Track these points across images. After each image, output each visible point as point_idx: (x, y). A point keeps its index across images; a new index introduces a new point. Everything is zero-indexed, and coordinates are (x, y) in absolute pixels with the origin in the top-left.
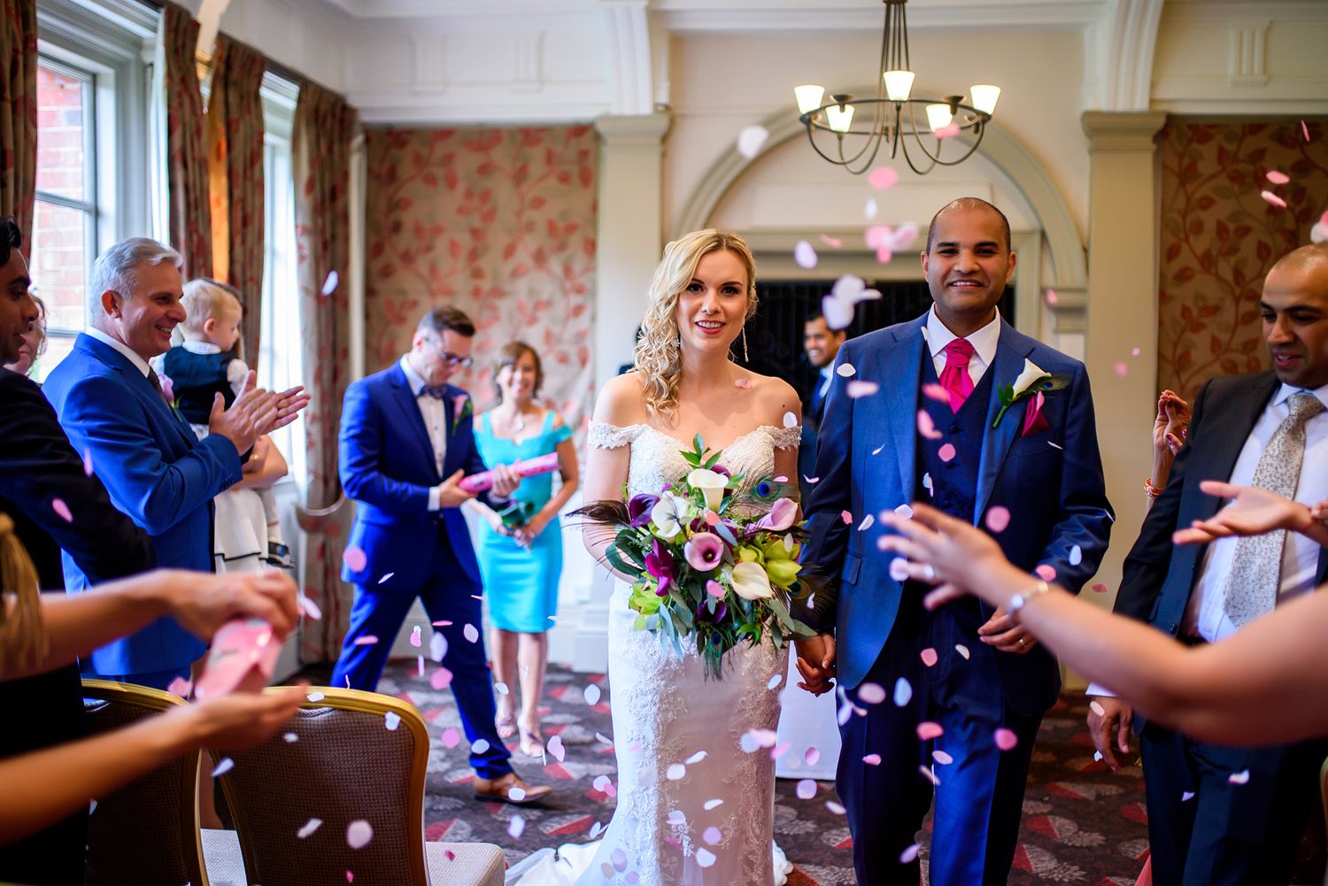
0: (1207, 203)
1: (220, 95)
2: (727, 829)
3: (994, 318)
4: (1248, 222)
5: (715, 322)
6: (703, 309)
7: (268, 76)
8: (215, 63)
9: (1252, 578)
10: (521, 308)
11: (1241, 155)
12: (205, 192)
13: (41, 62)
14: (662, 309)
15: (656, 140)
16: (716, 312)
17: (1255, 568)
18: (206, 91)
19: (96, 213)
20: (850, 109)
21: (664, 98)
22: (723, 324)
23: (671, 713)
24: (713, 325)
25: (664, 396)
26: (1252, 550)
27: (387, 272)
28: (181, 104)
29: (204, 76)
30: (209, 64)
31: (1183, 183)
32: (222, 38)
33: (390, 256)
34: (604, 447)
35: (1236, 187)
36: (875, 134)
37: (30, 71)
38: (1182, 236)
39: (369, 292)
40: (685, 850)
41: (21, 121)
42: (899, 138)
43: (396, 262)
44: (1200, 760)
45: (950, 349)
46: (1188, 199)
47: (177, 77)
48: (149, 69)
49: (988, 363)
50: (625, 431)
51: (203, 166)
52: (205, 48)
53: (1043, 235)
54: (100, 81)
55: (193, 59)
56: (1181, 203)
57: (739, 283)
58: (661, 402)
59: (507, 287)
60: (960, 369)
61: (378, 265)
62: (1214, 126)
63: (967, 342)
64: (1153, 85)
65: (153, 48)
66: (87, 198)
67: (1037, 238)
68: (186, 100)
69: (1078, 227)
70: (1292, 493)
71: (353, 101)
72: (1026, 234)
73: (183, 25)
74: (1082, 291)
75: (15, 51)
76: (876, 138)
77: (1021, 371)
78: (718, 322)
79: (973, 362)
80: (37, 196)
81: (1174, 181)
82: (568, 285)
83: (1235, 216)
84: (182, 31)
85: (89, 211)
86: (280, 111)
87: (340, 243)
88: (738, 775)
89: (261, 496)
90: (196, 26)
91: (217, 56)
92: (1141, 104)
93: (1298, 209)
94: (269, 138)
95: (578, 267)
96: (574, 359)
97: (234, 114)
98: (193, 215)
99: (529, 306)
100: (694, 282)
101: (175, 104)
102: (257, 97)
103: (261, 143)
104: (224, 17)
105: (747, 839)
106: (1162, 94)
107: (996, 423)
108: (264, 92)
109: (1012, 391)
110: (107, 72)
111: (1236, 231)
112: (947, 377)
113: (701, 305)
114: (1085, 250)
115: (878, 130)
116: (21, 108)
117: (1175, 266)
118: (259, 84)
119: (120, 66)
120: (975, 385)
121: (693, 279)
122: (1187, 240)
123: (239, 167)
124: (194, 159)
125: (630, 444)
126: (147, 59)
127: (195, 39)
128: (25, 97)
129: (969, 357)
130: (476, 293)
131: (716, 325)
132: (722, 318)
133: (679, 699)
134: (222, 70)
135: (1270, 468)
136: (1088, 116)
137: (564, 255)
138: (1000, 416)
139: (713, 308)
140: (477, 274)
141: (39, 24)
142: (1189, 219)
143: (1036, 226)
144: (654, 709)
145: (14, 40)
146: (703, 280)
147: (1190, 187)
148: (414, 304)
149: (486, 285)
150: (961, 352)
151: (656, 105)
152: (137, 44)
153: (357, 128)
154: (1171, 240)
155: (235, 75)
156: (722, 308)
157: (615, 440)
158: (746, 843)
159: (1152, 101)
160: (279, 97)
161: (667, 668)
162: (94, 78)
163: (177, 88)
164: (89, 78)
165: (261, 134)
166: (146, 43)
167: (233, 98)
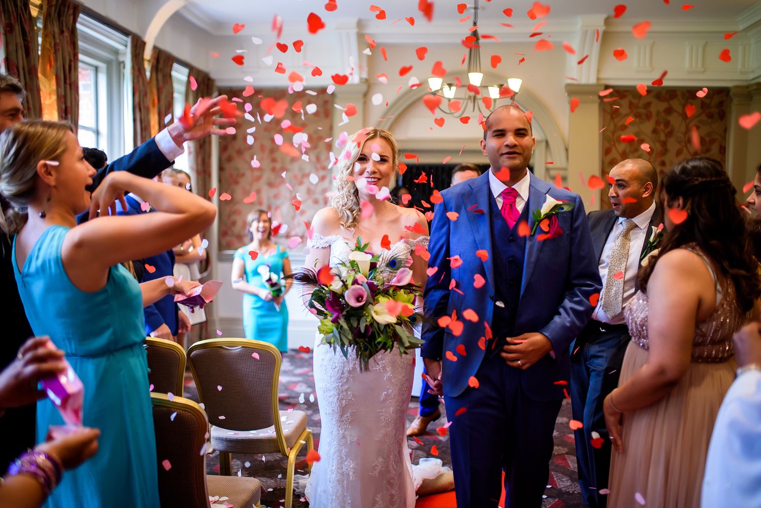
0: (624, 128)
1: (154, 75)
2: (376, 465)
3: (526, 174)
4: (643, 137)
5: (374, 178)
6: (367, 170)
7: (175, 66)
8: (152, 61)
9: (613, 295)
10: (295, 177)
11: (640, 105)
12: (149, 122)
13: (80, 64)
14: (344, 172)
15: (361, 96)
16: (374, 173)
17: (613, 291)
18: (148, 74)
19: (97, 133)
20: (454, 88)
21: (365, 75)
22: (379, 179)
23: (344, 401)
24: (373, 180)
25: (351, 220)
26: (612, 284)
27: (230, 159)
28: (138, 81)
29: (148, 67)
30: (149, 61)
31: (612, 118)
32: (155, 48)
33: (231, 151)
34: (316, 247)
35: (638, 120)
36: (465, 99)
37: (76, 68)
38: (613, 143)
39: (221, 169)
40: (351, 477)
41: (73, 92)
42: (476, 101)
43: (234, 154)
44: (590, 366)
45: (503, 194)
46: (615, 125)
47: (136, 68)
48: (122, 65)
49: (526, 200)
50: (328, 238)
51: (148, 110)
52: (148, 54)
53: (547, 143)
54: (99, 70)
55: (143, 59)
56: (612, 127)
57: (387, 157)
58: (348, 224)
59: (288, 166)
60: (511, 205)
61: (225, 156)
62: (627, 91)
63: (514, 189)
64: (599, 71)
65: (125, 54)
66: (93, 126)
67: (544, 144)
68: (141, 79)
69: (563, 139)
70: (626, 261)
71: (213, 76)
72: (540, 142)
73: (139, 43)
74: (565, 169)
75: (70, 61)
76: (466, 101)
77: (545, 201)
78: (376, 178)
79: (518, 200)
80: (79, 127)
81: (608, 117)
82: (318, 166)
83: (637, 134)
84: (138, 45)
85: (93, 131)
86: (180, 81)
87: (207, 145)
88: (384, 436)
89: (189, 267)
90: (144, 44)
91: (152, 56)
92: (593, 80)
93: (667, 131)
94: (176, 95)
95: (323, 157)
96: (321, 201)
97: (161, 84)
98: (144, 134)
99: (299, 176)
100: (362, 156)
101: (136, 81)
102: (170, 76)
103: (172, 98)
104: (157, 39)
105: (390, 471)
106: (604, 75)
107: (533, 233)
108: (174, 73)
109: (540, 214)
110: (102, 66)
111: (638, 141)
112: (505, 210)
113: (366, 169)
114: (567, 150)
115: (467, 97)
116: (73, 87)
117: (609, 158)
118: (171, 69)
119: (108, 63)
120: (520, 213)
121: (360, 155)
122: (614, 145)
123: (163, 110)
124: (144, 107)
125: (330, 246)
126: (121, 59)
127: (143, 50)
128: (75, 81)
129: (516, 198)
130: (274, 170)
131: (375, 180)
132: (377, 176)
133: (349, 393)
134: (155, 63)
135: (617, 251)
136: (568, 85)
137: (316, 151)
138: (534, 228)
139: (372, 170)
140: (274, 160)
141: (80, 47)
142: (615, 136)
143: (544, 138)
144: (336, 398)
145: (70, 56)
146: (366, 155)
147: (616, 120)
148: (243, 175)
149: (278, 166)
150: (510, 195)
151: (361, 79)
152: (116, 52)
153: (215, 89)
154: (607, 145)
155: (161, 66)
156: (378, 169)
157: (322, 243)
158: (389, 473)
159: (598, 79)
160: (179, 75)
161: (342, 376)
162: (97, 69)
163: (137, 73)
164: (94, 68)
165: (172, 94)
166: (120, 52)
167: (160, 77)
